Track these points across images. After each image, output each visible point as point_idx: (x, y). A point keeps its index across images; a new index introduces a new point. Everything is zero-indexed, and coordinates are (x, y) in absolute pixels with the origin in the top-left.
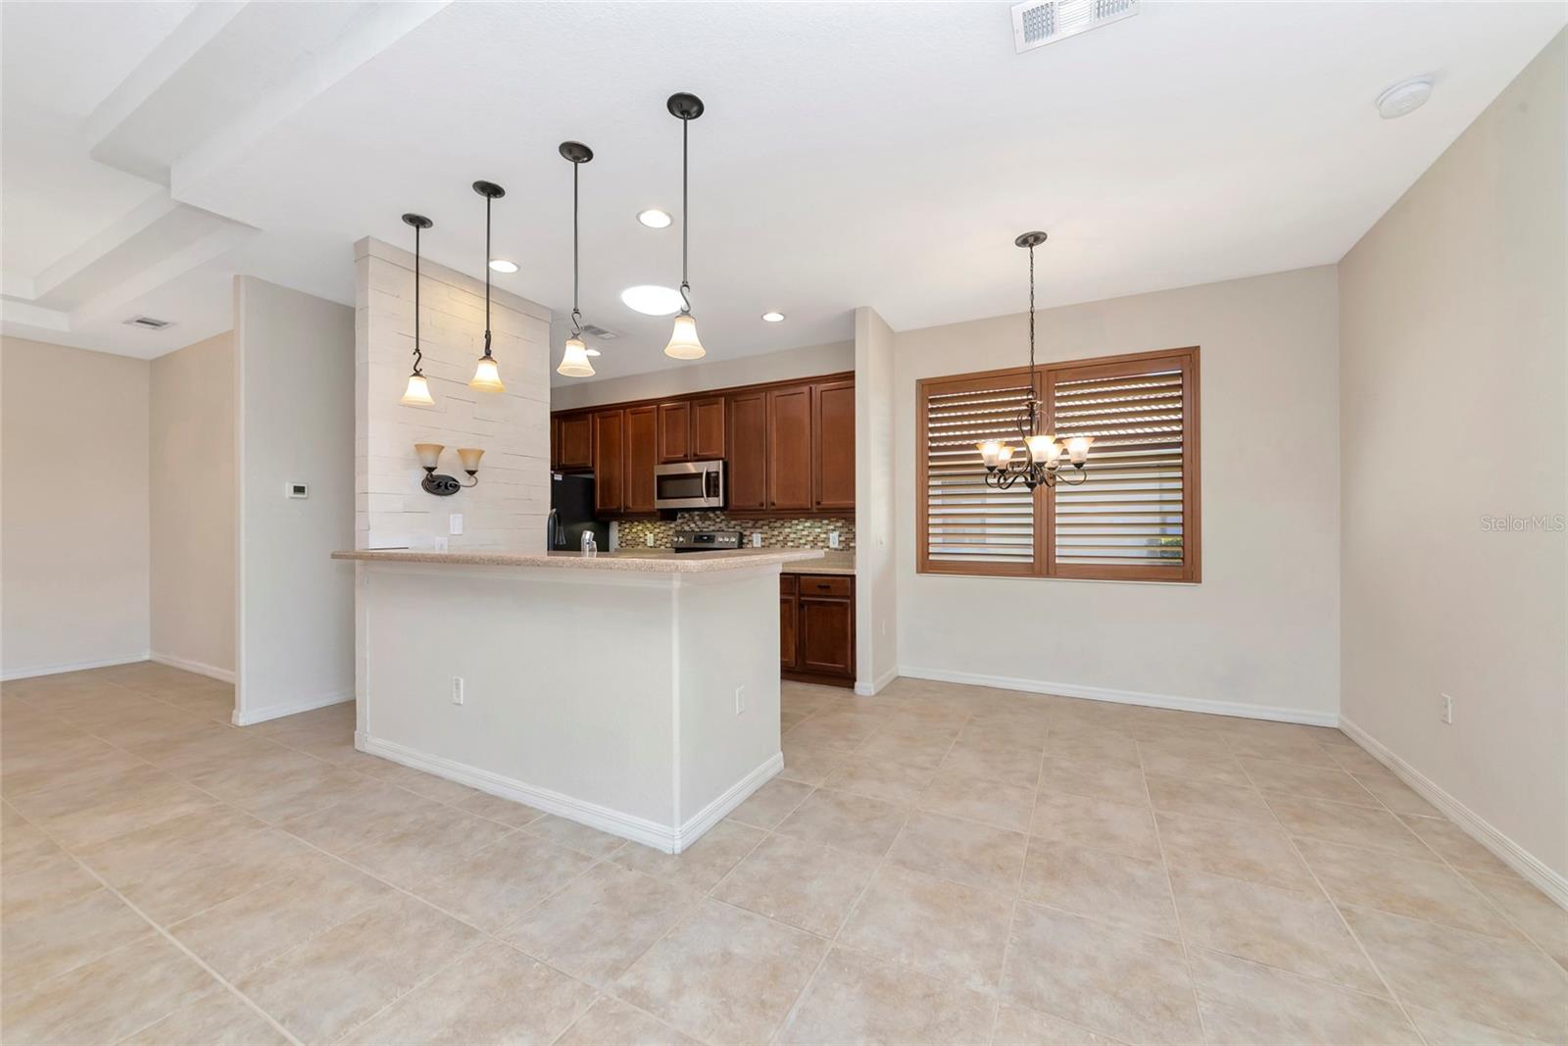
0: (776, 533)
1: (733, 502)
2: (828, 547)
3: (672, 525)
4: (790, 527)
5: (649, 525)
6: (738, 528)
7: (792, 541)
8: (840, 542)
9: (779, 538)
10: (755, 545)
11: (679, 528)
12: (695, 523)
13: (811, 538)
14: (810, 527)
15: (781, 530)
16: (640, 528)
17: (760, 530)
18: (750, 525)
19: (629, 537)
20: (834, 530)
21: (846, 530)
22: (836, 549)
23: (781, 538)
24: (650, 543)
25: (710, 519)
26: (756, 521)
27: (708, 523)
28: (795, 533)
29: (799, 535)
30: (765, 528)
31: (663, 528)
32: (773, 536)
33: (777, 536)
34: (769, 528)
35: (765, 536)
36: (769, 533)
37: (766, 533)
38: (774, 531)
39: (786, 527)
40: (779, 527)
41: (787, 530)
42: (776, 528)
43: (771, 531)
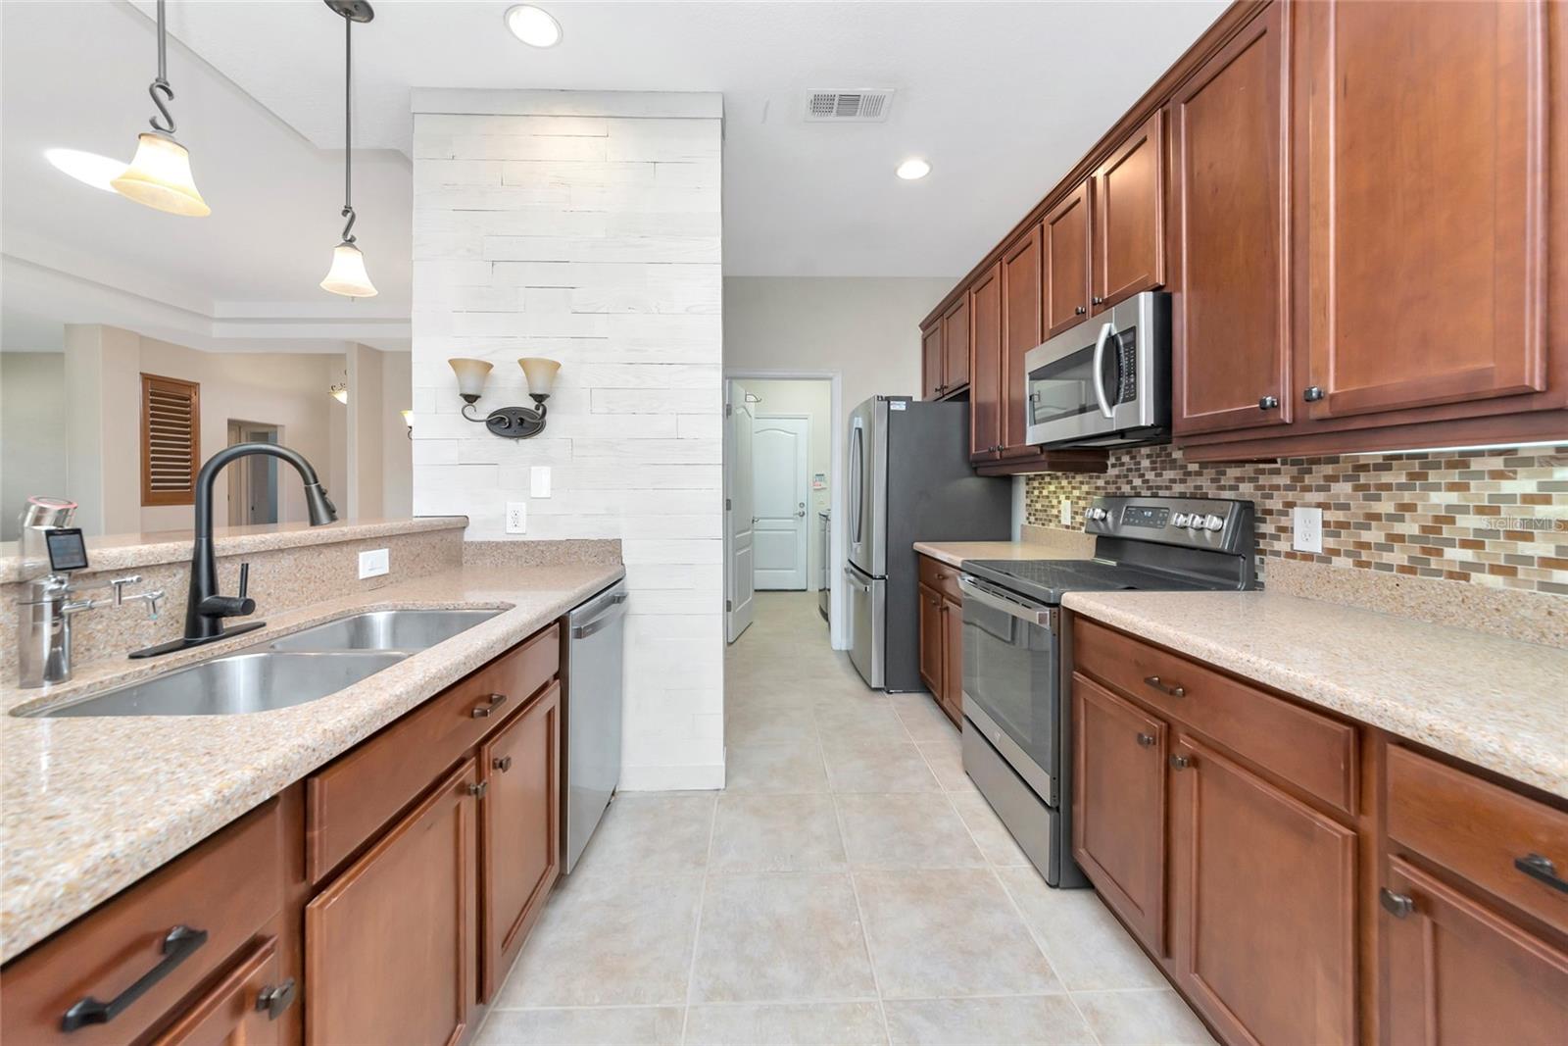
0: (1386, 506)
1: (1184, 411)
3: (1101, 483)
4: (1457, 487)
5: (1064, 483)
6: (1246, 490)
7: (1466, 544)
9: (1399, 528)
10: (1300, 545)
11: (1112, 489)
12: (1142, 476)
15: (1407, 497)
16: (1052, 488)
17: (1320, 497)
18: (1283, 480)
19: (1038, 506)
23: (1410, 527)
24: (1066, 519)
25: (1173, 464)
26: (1305, 466)
27: (1169, 474)
28: (1482, 510)
30: (1337, 487)
31: (1085, 488)
32: (1377, 517)
33: (1391, 518)
34: (1357, 488)
35: (1339, 516)
36: (1359, 506)
37: (1345, 507)
38: (1378, 498)
39: (1437, 487)
40: (1401, 487)
41: (1441, 499)
42: (1388, 487)
43: (1367, 498)
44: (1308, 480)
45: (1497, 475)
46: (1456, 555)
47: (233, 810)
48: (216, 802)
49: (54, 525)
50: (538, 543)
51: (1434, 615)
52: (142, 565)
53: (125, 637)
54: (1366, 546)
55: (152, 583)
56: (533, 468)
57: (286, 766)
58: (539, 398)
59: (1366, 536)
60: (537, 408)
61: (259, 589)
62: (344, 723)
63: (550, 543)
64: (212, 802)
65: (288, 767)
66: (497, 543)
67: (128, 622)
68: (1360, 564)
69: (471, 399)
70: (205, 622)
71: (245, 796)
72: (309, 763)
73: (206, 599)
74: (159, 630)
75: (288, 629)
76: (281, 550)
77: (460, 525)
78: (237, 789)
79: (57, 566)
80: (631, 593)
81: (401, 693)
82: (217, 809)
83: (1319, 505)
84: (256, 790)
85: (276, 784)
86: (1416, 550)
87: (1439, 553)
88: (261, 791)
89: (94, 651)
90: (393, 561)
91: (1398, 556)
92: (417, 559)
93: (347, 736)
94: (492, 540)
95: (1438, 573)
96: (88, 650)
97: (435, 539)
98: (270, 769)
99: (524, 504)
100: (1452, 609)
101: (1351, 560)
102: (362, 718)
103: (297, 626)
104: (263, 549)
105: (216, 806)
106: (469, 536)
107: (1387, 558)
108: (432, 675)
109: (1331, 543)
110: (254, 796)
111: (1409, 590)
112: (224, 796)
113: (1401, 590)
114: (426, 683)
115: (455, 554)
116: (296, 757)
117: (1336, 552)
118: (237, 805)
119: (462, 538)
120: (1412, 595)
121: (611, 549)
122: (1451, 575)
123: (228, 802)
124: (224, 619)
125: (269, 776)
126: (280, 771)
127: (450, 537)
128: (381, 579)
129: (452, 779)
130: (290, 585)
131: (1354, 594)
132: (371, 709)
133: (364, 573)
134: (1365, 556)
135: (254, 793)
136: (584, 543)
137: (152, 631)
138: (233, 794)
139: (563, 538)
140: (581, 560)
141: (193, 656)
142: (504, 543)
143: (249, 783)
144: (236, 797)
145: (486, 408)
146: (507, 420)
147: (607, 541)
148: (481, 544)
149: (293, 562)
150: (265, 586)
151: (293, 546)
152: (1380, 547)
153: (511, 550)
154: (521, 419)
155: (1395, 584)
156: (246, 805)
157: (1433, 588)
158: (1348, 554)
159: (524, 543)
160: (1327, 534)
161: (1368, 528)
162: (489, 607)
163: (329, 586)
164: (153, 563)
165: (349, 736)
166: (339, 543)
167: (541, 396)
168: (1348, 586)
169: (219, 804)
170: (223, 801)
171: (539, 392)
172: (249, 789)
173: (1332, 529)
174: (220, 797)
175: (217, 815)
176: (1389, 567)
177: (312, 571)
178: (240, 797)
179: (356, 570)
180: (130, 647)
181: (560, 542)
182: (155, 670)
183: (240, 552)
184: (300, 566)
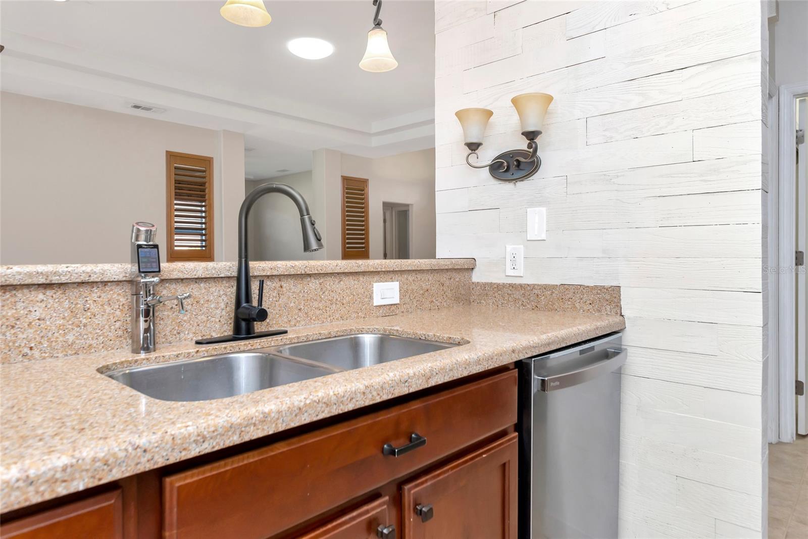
47: (37, 492)
48: (18, 480)
49: (145, 241)
50: (533, 287)
52: (208, 276)
53: (201, 328)
55: (217, 291)
56: (528, 210)
57: (107, 461)
58: (531, 136)
60: (530, 146)
61: (292, 304)
62: (191, 429)
63: (545, 287)
64: (14, 479)
65: (110, 462)
66: (498, 285)
67: (203, 317)
69: (473, 147)
70: (243, 324)
71: (53, 481)
72: (137, 464)
73: (244, 305)
74: (222, 326)
75: (298, 338)
76: (310, 275)
77: (468, 267)
78: (44, 473)
79: (141, 270)
80: (630, 350)
81: (271, 411)
82: (18, 488)
84: (66, 478)
85: (93, 477)
88: (73, 480)
89: (182, 335)
90: (403, 293)
92: (426, 294)
93: (190, 443)
94: (494, 281)
96: (179, 333)
97: (444, 278)
98: (88, 460)
99: (522, 246)
102: (212, 429)
103: (305, 336)
104: (293, 273)
105: (17, 485)
106: (477, 277)
108: (316, 399)
110: (64, 484)
112: (28, 477)
114: (305, 405)
115: (463, 292)
116: (122, 455)
118: (42, 488)
119: (470, 278)
121: (608, 297)
123: (31, 483)
124: (255, 323)
125: (84, 467)
126: (98, 464)
127: (457, 277)
128: (393, 308)
129: (355, 514)
130: (316, 304)
132: (227, 421)
133: (377, 301)
135: (64, 481)
136: (580, 289)
137: (217, 326)
138: (38, 477)
139: (558, 282)
140: (575, 307)
141: (225, 348)
142: (504, 285)
143: (60, 469)
144: (41, 481)
145: (488, 155)
146: (505, 164)
147: (604, 287)
148: (485, 284)
149: (318, 286)
150: (297, 303)
151: (316, 272)
153: (510, 292)
154: (518, 161)
156: (53, 491)
159: (521, 285)
162: (451, 341)
163: (347, 308)
164: (215, 276)
165: (194, 445)
166: (356, 273)
167: (533, 132)
169: (21, 484)
170: (25, 481)
171: (531, 129)
172: (58, 475)
174: (24, 475)
175: (17, 493)
177: (333, 294)
178: (47, 481)
179: (371, 297)
180: (204, 335)
181: (554, 287)
182: (198, 354)
183: (275, 273)
184: (324, 289)
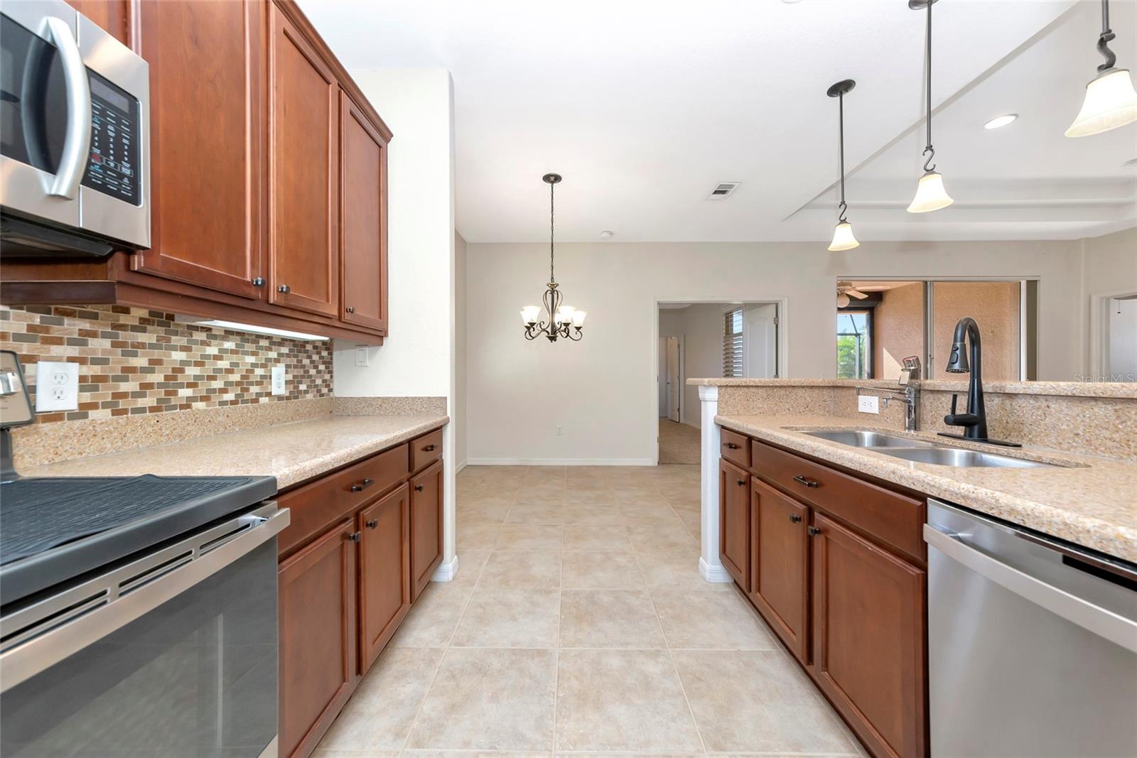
0: (141, 361)
2: (269, 394)
4: (186, 349)
7: (190, 385)
8: (287, 382)
9: (150, 378)
10: (47, 405)
13: (236, 377)
14: (232, 352)
15: (156, 354)
17: (74, 351)
20: (277, 361)
21: (294, 361)
22: (280, 398)
23: (157, 378)
26: (53, 315)
28: (197, 364)
29: (208, 369)
30: (93, 343)
32: (133, 370)
33: (144, 370)
34: (114, 345)
35: (96, 370)
36: (118, 361)
37: (103, 362)
38: (135, 355)
39: (175, 348)
40: (152, 346)
41: (178, 356)
42: (142, 345)
43: (124, 354)
44: (56, 331)
45: (203, 343)
46: (185, 393)
51: (180, 436)
54: (124, 395)
59: (124, 387)
68: (116, 413)
83: (71, 360)
86: (161, 393)
87: (175, 393)
91: (149, 401)
95: (174, 407)
100: (189, 428)
101: (109, 411)
107: (141, 402)
109: (87, 397)
111: (165, 422)
113: (160, 425)
117: (94, 406)
120: (167, 426)
122: (182, 407)
131: (122, 439)
134: (122, 404)
152: (136, 395)
155: (155, 421)
157: (180, 418)
158: (105, 405)
160: (82, 389)
161: (126, 379)
168: (115, 434)
173: (90, 383)
176: (142, 410)
